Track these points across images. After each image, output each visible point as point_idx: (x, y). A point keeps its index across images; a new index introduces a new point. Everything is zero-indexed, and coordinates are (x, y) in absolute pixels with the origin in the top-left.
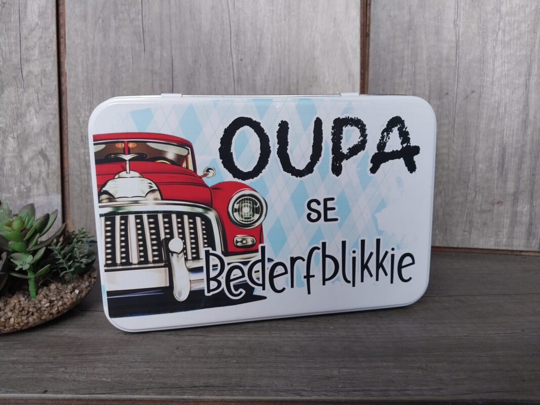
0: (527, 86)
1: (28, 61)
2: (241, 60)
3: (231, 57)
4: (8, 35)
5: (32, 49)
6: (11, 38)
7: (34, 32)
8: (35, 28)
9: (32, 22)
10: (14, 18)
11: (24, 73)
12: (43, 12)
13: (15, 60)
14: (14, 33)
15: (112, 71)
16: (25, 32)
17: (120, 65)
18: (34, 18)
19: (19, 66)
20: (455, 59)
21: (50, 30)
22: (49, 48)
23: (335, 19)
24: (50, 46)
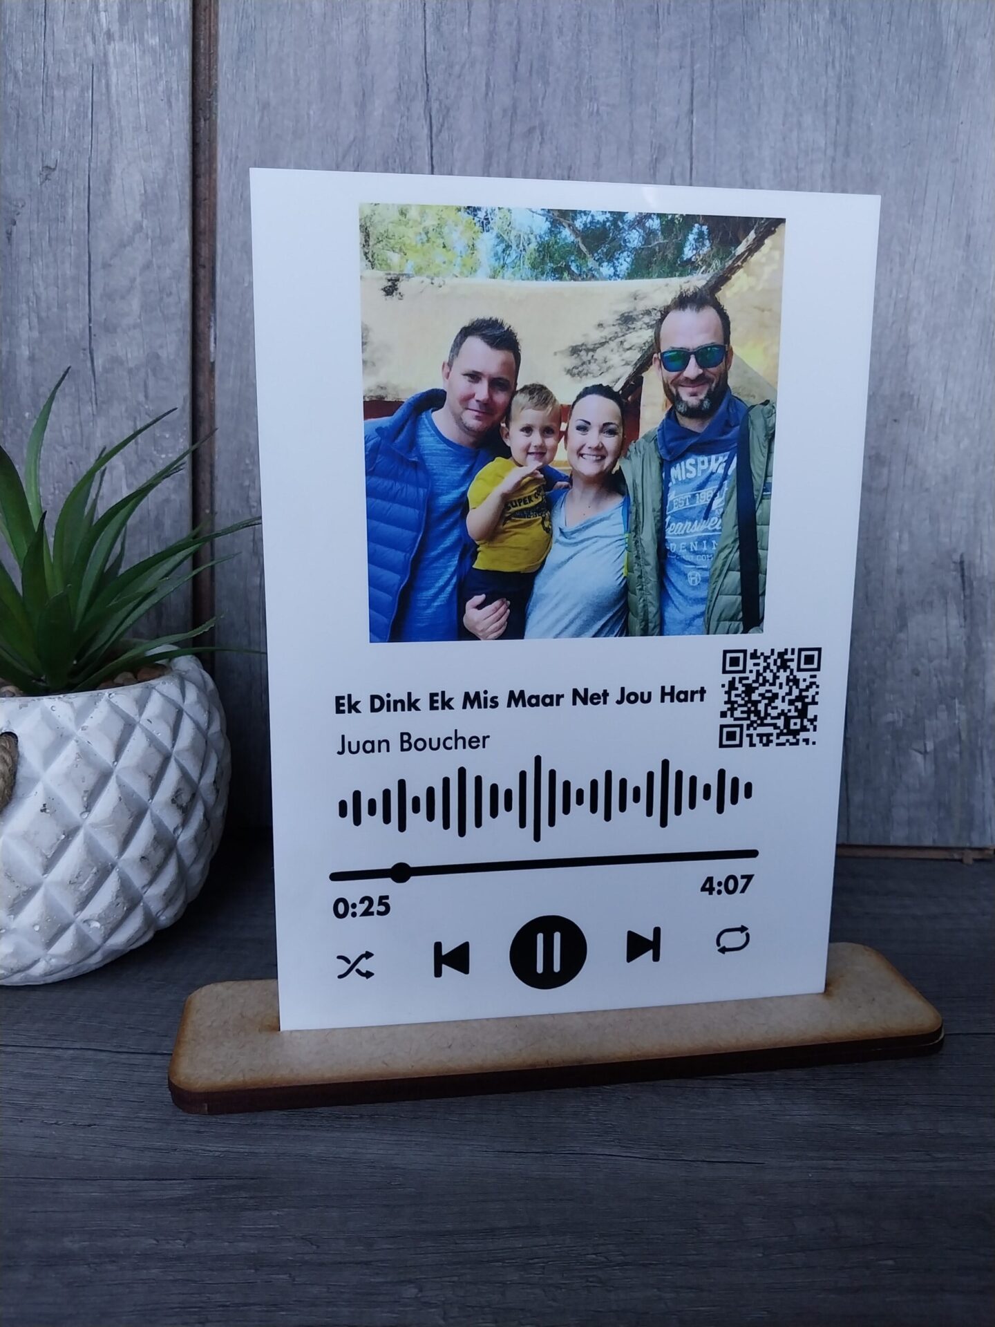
1: (110, 329)
4: (55, 255)
5: (123, 297)
6: (63, 263)
7: (128, 248)
8: (131, 241)
9: (123, 223)
10: (74, 209)
11: (99, 362)
12: (155, 195)
13: (77, 326)
14: (73, 250)
16: (102, 247)
18: (130, 212)
19: (86, 344)
21: (175, 246)
22: (170, 294)
24: (174, 290)
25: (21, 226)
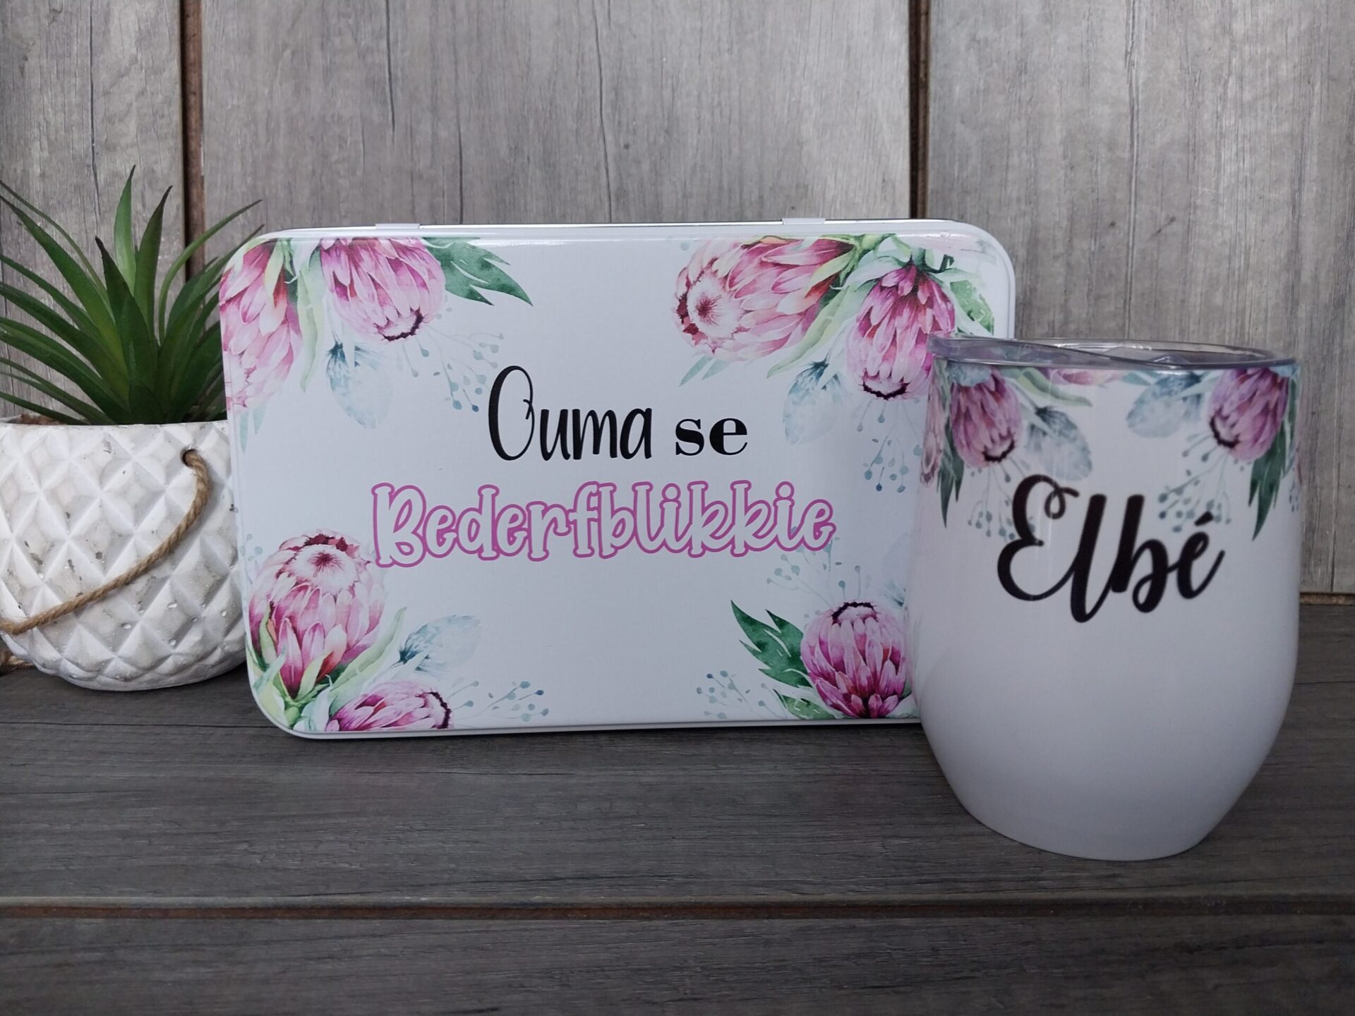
0: (1295, 205)
1: (110, 148)
2: (627, 147)
3: (601, 141)
4: (62, 87)
5: (121, 120)
6: (69, 92)
7: (125, 78)
8: (127, 71)
9: (121, 56)
10: (79, 46)
11: (101, 177)
12: (148, 32)
13: (81, 144)
14: (78, 81)
15: (314, 172)
16: (103, 78)
17: (334, 158)
18: (126, 47)
19: (89, 161)
20: (1128, 142)
21: (166, 74)
22: (163, 116)
23: (849, 48)
24: (166, 113)
25: (32, 62)
